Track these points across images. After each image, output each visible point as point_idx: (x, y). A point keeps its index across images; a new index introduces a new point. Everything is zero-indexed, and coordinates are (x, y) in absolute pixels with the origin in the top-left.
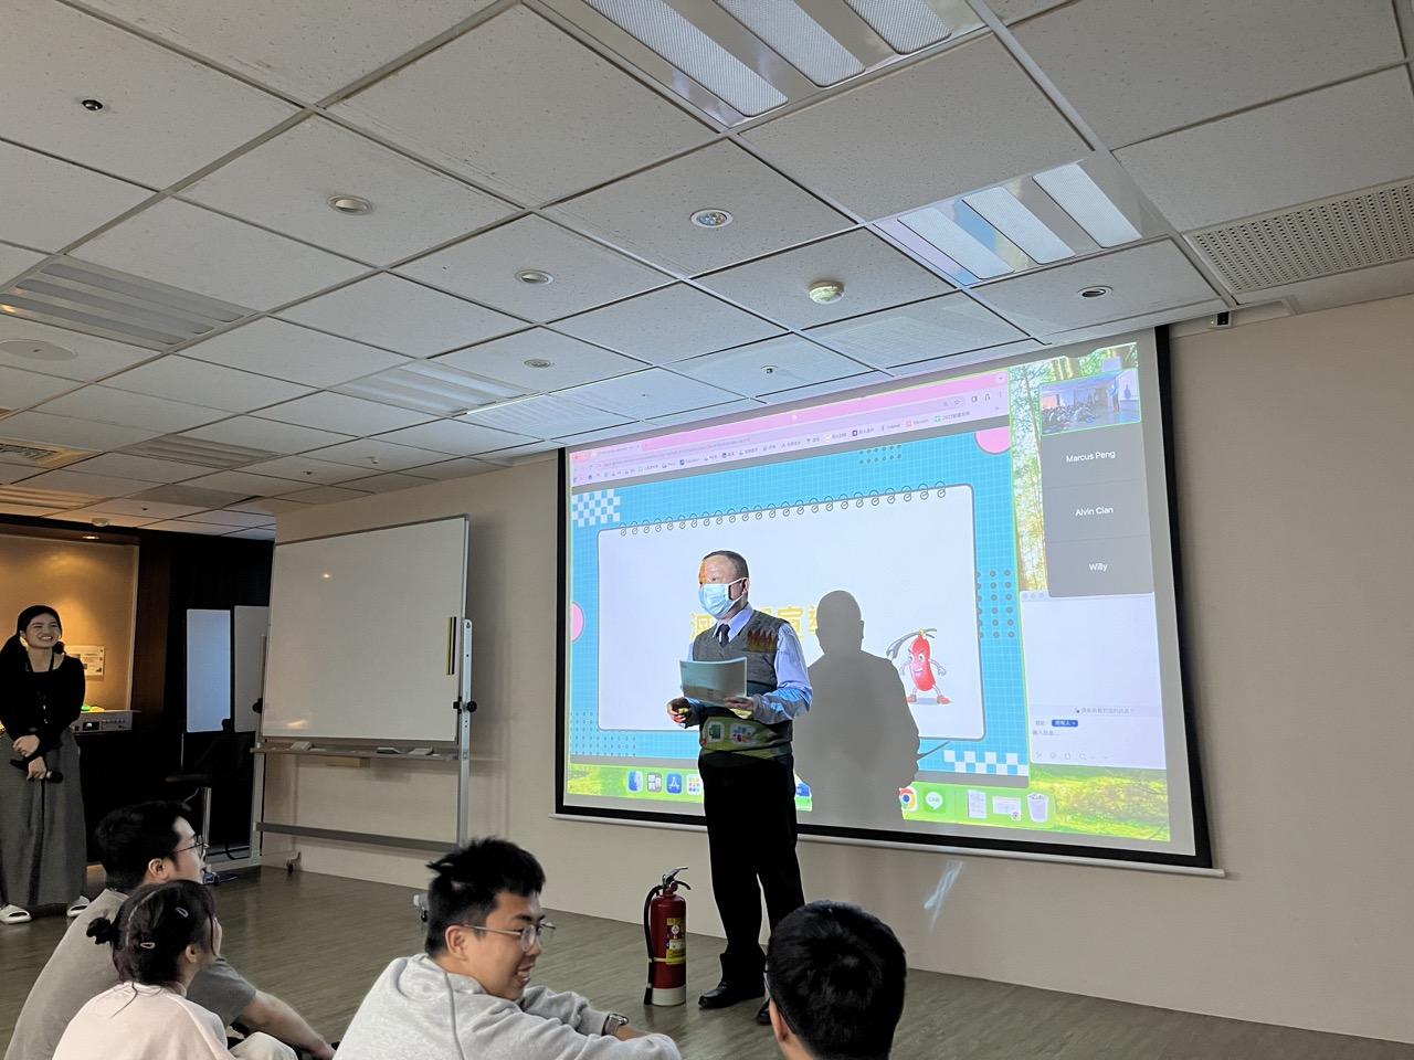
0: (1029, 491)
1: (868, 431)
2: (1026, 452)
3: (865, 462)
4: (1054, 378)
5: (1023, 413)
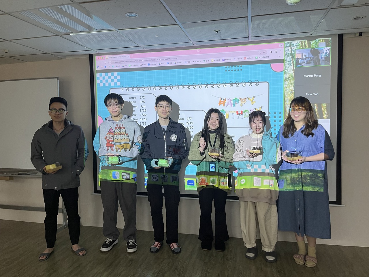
0: (290, 86)
1: (229, 60)
2: (289, 72)
3: (227, 71)
4: (301, 47)
5: (289, 59)
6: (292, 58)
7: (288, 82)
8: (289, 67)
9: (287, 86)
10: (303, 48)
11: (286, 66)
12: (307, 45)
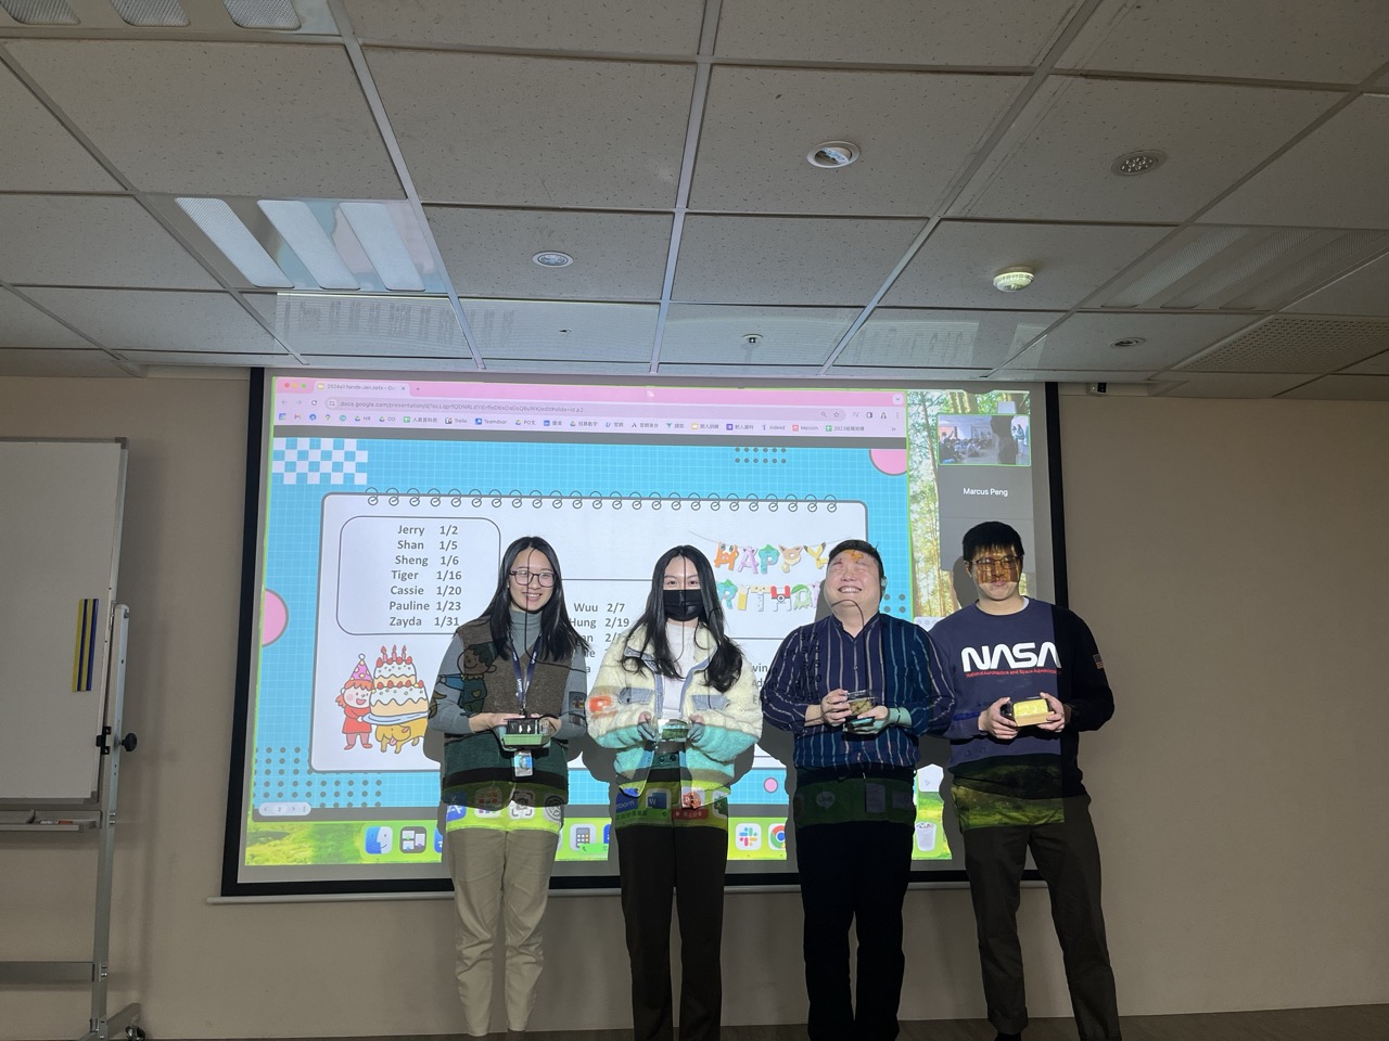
0: (926, 517)
1: (747, 427)
2: (923, 478)
3: (742, 460)
4: (952, 410)
5: (920, 438)
6: (929, 436)
7: (922, 504)
8: (920, 462)
9: (917, 517)
10: (956, 412)
11: (915, 458)
12: (967, 405)
